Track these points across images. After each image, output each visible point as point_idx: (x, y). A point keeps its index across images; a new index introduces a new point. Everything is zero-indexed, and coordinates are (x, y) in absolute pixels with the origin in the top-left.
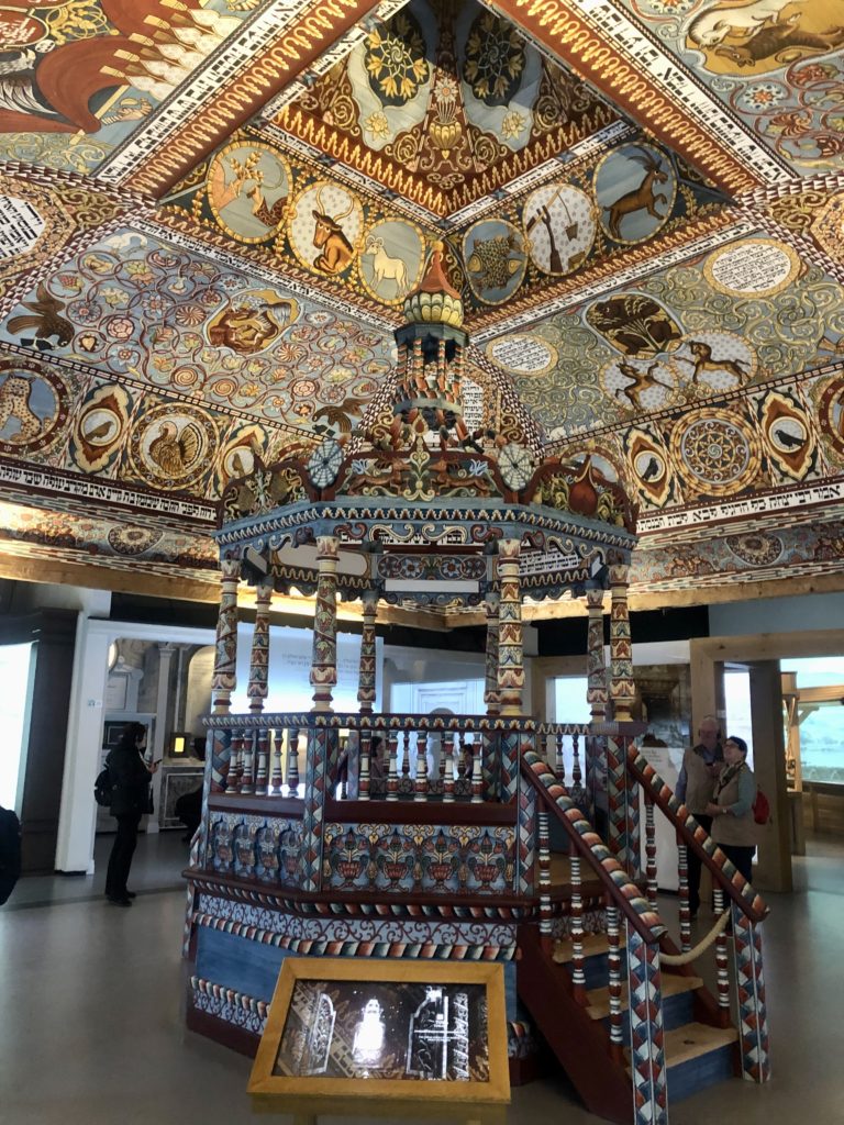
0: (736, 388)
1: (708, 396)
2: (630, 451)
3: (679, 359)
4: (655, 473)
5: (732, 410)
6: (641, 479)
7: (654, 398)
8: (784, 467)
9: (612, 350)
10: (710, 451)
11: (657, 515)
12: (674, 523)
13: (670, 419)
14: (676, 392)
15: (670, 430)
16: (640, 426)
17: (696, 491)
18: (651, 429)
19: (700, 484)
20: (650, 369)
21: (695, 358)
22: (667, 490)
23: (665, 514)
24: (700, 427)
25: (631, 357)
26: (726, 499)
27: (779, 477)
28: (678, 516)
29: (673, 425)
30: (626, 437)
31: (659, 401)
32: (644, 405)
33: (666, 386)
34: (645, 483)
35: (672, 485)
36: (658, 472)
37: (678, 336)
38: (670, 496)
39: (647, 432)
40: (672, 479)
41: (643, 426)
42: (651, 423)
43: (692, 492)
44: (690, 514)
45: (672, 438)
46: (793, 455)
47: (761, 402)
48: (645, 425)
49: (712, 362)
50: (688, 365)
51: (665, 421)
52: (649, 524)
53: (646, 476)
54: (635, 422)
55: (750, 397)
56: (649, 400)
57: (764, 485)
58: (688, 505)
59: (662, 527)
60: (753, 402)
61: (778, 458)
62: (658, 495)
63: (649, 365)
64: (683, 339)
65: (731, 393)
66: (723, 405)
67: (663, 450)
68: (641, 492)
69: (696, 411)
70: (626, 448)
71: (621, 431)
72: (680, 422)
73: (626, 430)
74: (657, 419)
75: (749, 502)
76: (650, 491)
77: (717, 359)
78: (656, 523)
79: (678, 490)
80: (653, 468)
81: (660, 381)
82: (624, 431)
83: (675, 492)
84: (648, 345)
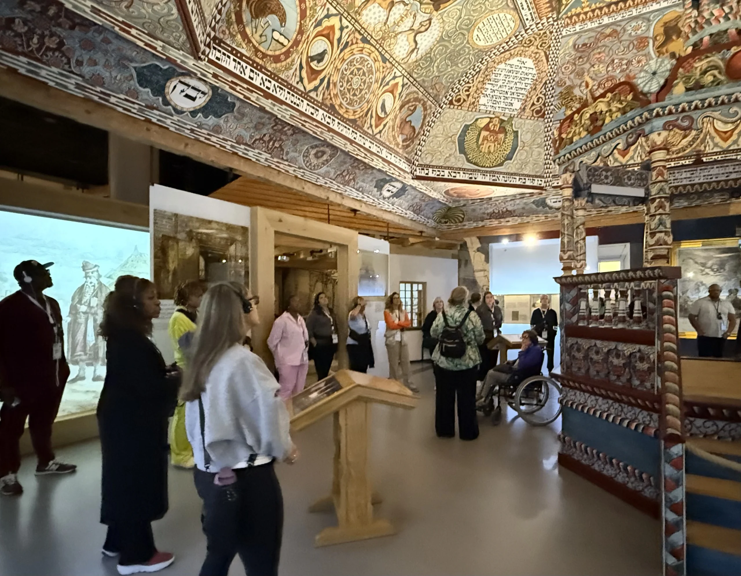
0: (397, 59)
1: (387, 49)
2: (319, 29)
3: (415, 16)
4: (319, 62)
5: (383, 68)
6: (308, 57)
7: (373, 17)
8: (373, 123)
10: (355, 79)
11: (301, 95)
12: (309, 111)
13: (360, 37)
14: (384, 28)
15: (352, 44)
16: (344, 20)
17: (331, 99)
18: (346, 31)
19: (336, 95)
22: (317, 82)
23: (306, 99)
24: (364, 60)
26: (343, 119)
27: (369, 125)
28: (313, 108)
29: (357, 43)
30: (328, 16)
31: (372, 21)
32: (364, 12)
33: (388, 18)
34: (308, 64)
35: (322, 81)
36: (321, 64)
37: (437, 10)
38: (316, 89)
39: (342, 29)
40: (325, 77)
41: (345, 23)
42: (351, 27)
43: (329, 97)
44: (321, 111)
45: (348, 49)
46: (379, 118)
47: (395, 78)
48: (348, 24)
49: (415, 36)
50: (410, 24)
51: (357, 35)
52: (292, 98)
53: (312, 59)
54: (345, 14)
55: (395, 70)
56: (371, 14)
57: (361, 125)
58: (322, 105)
59: (300, 108)
60: (393, 75)
61: (374, 115)
62: (310, 81)
64: (435, 13)
65: (394, 59)
66: (385, 60)
67: (336, 51)
68: (301, 67)
69: (373, 49)
70: (319, 23)
71: (332, 8)
72: (362, 45)
73: (335, 12)
74: (356, 30)
75: (351, 129)
76: (307, 72)
77: (418, 38)
78: (298, 102)
79: (323, 89)
80: (320, 57)
81: (391, 13)
82: (333, 11)
83: (320, 88)
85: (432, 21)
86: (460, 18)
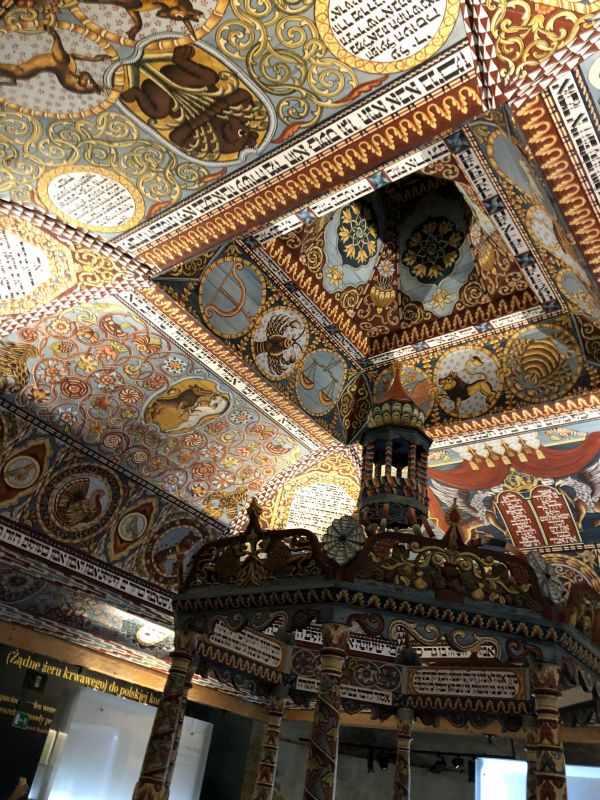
3: (103, 58)
9: (218, 49)
20: (139, 25)
21: (79, 66)
25: (182, 42)
37: (123, 97)
49: (48, 69)
50: (81, 51)
63: (145, 31)
64: (115, 95)
77: (45, 76)
84: (163, 70)
85: (95, 96)
86: (110, 142)
